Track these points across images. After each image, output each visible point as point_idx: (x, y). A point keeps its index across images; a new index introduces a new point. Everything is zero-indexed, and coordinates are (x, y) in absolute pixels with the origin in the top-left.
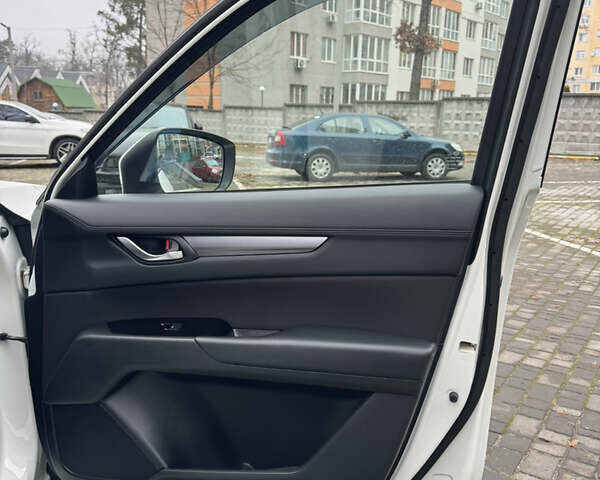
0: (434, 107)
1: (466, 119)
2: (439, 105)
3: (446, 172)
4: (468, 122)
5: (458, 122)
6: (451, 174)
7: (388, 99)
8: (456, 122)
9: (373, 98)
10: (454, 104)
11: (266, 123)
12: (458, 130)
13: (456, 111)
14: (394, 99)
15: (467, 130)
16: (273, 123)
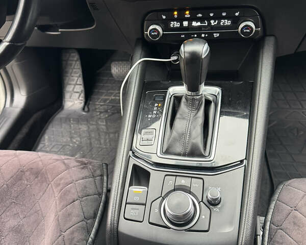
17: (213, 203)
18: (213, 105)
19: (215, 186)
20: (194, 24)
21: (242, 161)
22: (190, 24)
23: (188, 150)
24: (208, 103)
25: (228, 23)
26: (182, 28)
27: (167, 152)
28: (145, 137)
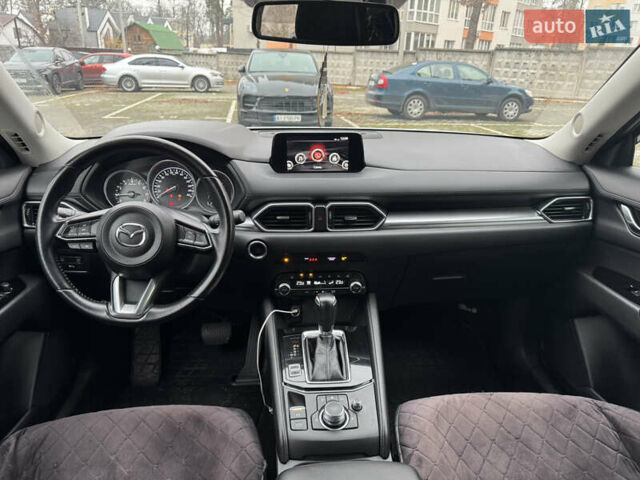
0: (487, 56)
1: (515, 68)
2: (491, 54)
3: (519, 115)
4: (516, 70)
5: (508, 70)
6: (522, 116)
7: (436, 46)
8: (505, 69)
9: (425, 46)
10: (505, 54)
11: (338, 66)
12: (507, 77)
13: (506, 60)
14: (442, 47)
15: (515, 77)
16: (344, 66)
17: (357, 409)
18: (341, 344)
19: (354, 398)
20: (316, 283)
21: (371, 381)
22: (312, 283)
23: (329, 377)
24: (338, 341)
25: (341, 282)
26: (306, 286)
27: (313, 380)
28: (292, 370)
